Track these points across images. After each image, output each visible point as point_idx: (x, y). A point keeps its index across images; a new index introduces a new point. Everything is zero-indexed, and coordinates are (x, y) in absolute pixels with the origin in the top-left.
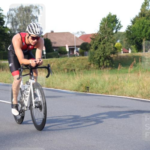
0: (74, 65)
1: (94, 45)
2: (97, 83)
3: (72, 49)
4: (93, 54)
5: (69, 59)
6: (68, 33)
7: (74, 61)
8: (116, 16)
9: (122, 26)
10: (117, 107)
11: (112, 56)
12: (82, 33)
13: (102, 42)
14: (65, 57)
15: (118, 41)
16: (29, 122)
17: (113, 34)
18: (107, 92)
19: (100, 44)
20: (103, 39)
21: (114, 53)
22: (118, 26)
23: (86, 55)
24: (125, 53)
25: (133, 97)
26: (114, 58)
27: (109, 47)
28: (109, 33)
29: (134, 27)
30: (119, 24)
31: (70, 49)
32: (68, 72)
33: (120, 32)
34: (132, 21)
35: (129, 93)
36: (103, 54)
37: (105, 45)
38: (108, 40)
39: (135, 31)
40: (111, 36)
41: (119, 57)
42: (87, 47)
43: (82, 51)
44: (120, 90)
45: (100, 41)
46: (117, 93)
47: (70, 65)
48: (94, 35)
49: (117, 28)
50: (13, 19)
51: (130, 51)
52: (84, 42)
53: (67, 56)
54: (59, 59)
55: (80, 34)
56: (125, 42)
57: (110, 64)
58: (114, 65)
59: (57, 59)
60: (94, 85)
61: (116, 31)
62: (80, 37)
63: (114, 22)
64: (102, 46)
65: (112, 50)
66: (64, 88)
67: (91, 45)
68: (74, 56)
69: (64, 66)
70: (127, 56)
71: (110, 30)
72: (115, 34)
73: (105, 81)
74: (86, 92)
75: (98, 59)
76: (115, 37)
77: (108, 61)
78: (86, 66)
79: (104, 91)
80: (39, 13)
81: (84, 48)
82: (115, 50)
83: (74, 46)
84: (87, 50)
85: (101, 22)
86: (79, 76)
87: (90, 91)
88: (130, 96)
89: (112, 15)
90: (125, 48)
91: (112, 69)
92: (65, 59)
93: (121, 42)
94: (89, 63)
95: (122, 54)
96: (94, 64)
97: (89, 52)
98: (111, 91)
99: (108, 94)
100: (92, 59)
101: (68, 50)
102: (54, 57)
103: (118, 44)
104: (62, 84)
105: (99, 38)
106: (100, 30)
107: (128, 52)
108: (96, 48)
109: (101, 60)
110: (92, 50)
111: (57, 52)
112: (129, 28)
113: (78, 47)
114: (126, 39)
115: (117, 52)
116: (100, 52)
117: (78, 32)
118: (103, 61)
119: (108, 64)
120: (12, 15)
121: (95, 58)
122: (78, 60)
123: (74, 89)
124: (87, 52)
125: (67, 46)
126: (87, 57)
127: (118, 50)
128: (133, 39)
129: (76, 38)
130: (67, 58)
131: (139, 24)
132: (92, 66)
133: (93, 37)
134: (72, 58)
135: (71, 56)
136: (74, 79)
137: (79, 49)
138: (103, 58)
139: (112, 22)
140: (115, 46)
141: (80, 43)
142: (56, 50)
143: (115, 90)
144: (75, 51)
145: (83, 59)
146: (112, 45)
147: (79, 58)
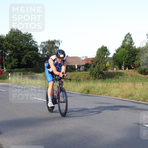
0: (80, 77)
1: (93, 65)
2: (94, 88)
3: (79, 67)
4: (92, 70)
5: (77, 73)
6: (77, 57)
7: (80, 75)
8: (106, 47)
9: (110, 53)
10: (107, 103)
11: (104, 72)
12: (86, 57)
13: (98, 63)
14: (75, 72)
15: (108, 62)
16: (57, 112)
17: (104, 58)
18: (100, 94)
19: (96, 64)
20: (98, 61)
21: (105, 70)
22: (108, 53)
23: (88, 71)
24: (112, 70)
25: (117, 97)
26: (105, 73)
27: (102, 66)
28: (102, 57)
29: (118, 55)
30: (109, 52)
31: (78, 67)
32: (76, 81)
33: (109, 57)
34: (116, 50)
35: (114, 95)
36: (98, 70)
37: (99, 65)
38: (102, 61)
39: (118, 57)
40: (104, 59)
41: (108, 73)
42: (89, 66)
43: (85, 68)
44: (109, 93)
45: (97, 62)
46: (106, 95)
47: (77, 77)
48: (93, 58)
49: (107, 55)
50: (43, 48)
51: (115, 69)
52: (87, 63)
53: (76, 71)
54: (71, 73)
55: (85, 58)
56: (112, 63)
57: (102, 77)
58: (105, 77)
59: (70, 73)
60: (93, 89)
61: (107, 57)
63: (106, 51)
64: (98, 65)
65: (104, 68)
66: (74, 91)
67: (91, 65)
68: (81, 71)
69: (74, 77)
70: (113, 72)
71: (103, 56)
72: (106, 58)
73: (99, 88)
74: (87, 94)
75: (95, 73)
76: (106, 60)
77: (101, 75)
78: (88, 78)
79: (99, 93)
80: (59, 45)
81: (87, 66)
82: (106, 68)
83: (81, 65)
84: (89, 68)
85: (97, 51)
86: (83, 84)
87: (90, 93)
88: (114, 97)
89: (104, 46)
90: (112, 67)
91: (103, 80)
92: (75, 73)
93: (109, 63)
94: (90, 76)
95: (110, 71)
96: (92, 76)
97: (90, 69)
98: (103, 93)
99: (101, 95)
100: (91, 73)
101: (77, 68)
102: (68, 72)
103: (108, 64)
104: (73, 88)
105: (96, 61)
106: (97, 55)
107: (114, 70)
108: (94, 67)
109: (97, 74)
110: (91, 68)
111: (70, 69)
112: (115, 54)
113: (83, 66)
114: (113, 61)
115: (107, 70)
116: (96, 69)
117: (83, 57)
118: (98, 75)
119: (101, 77)
120: (43, 46)
121: (93, 73)
122: (83, 74)
123: (80, 92)
124: (88, 69)
125: (76, 65)
126: (88, 72)
127: (108, 68)
128: (117, 62)
129: (82, 60)
130: (76, 72)
131: (121, 53)
132: (91, 77)
133: (92, 60)
134: (79, 73)
135: (78, 71)
136: (80, 85)
137: (83, 67)
138: (98, 73)
139: (105, 51)
140: (106, 66)
141: (84, 64)
142: (69, 68)
143: (105, 93)
144: (81, 68)
145: (86, 73)
146: (104, 65)
147: (83, 72)
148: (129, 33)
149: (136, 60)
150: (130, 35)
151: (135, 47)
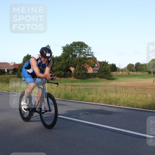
0: (9, 79)
1: (20, 69)
12: (14, 63)
23: (15, 74)
31: (7, 71)
32: (6, 82)
42: (16, 70)
43: (14, 72)
47: (7, 79)
48: (20, 64)
53: (6, 74)
54: (2, 76)
62: (13, 65)
67: (18, 69)
68: (10, 74)
69: (4, 79)
84: (16, 71)
85: (23, 58)
89: (29, 55)
92: (5, 76)
104: (2, 88)
106: (23, 62)
110: (18, 72)
111: (1, 72)
113: (11, 70)
122: (11, 76)
124: (16, 73)
125: (6, 69)
126: (16, 75)
134: (8, 76)
135: (8, 74)
141: (13, 68)
144: (10, 72)
145: (14, 76)
147: (12, 75)
148: (48, 45)
149: (54, 66)
150: (49, 47)
151: (53, 56)
